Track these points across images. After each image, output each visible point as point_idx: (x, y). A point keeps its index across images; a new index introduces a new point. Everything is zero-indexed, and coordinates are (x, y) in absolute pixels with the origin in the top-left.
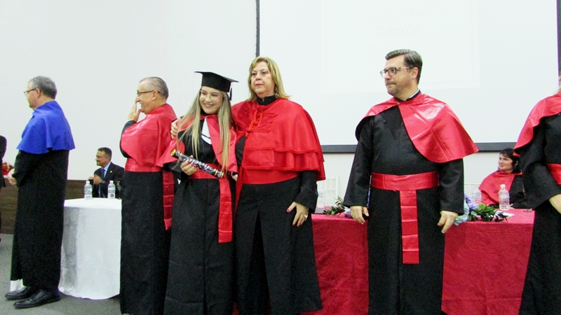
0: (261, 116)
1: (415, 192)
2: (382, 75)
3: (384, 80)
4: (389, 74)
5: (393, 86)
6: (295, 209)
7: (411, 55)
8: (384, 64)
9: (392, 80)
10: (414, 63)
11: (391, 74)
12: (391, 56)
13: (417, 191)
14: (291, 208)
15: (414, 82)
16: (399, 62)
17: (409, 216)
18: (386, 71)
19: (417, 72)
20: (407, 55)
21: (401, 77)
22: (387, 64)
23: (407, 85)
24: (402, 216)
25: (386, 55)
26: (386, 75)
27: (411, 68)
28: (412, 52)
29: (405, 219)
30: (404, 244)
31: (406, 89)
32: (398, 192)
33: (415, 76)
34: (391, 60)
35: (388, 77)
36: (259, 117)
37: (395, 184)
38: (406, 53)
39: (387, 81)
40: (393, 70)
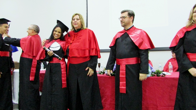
1: (125, 65)
2: (119, 19)
4: (122, 19)
5: (123, 24)
7: (130, 12)
9: (123, 21)
10: (132, 15)
11: (123, 19)
12: (123, 12)
14: (87, 69)
15: (131, 22)
16: (126, 14)
18: (121, 18)
19: (132, 18)
20: (129, 12)
21: (126, 20)
22: (121, 15)
23: (128, 24)
25: (121, 12)
27: (130, 17)
28: (131, 11)
29: (121, 75)
30: (120, 85)
33: (132, 20)
34: (123, 13)
35: (122, 20)
36: (75, 37)
38: (129, 11)
39: (121, 21)
40: (123, 17)
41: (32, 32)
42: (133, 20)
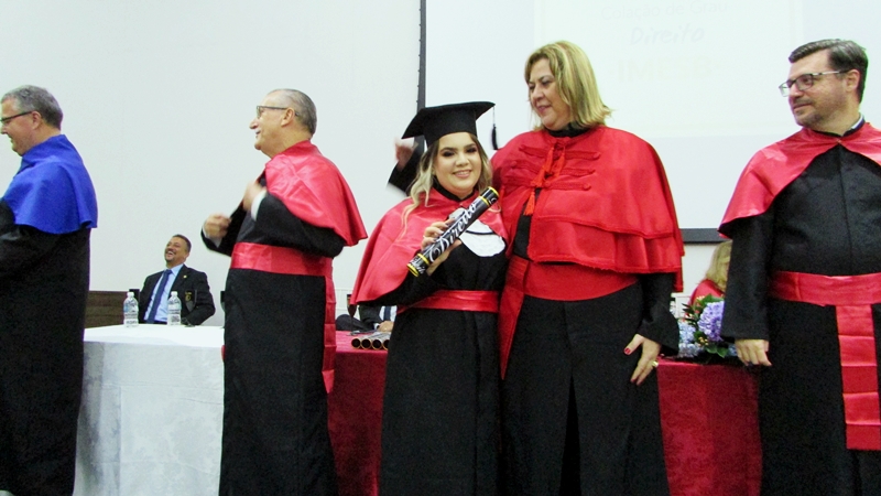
0: (562, 158)
1: (868, 309)
2: (782, 92)
3: (787, 99)
4: (798, 87)
5: (809, 112)
6: (639, 349)
7: (842, 48)
8: (786, 70)
9: (806, 97)
10: (850, 62)
11: (804, 87)
12: (798, 56)
13: (872, 306)
15: (851, 99)
16: (816, 64)
17: (858, 354)
18: (791, 83)
19: (857, 78)
20: (835, 49)
21: (824, 89)
22: (792, 70)
23: (839, 104)
24: (843, 355)
25: (789, 54)
26: (789, 92)
27: (846, 72)
28: (845, 43)
29: (848, 360)
30: (848, 410)
31: (836, 112)
32: (832, 309)
33: (854, 86)
34: (801, 62)
35: (797, 94)
37: (824, 293)
38: (833, 45)
39: (794, 100)
40: (807, 79)
41: (284, 122)
42: (860, 90)
